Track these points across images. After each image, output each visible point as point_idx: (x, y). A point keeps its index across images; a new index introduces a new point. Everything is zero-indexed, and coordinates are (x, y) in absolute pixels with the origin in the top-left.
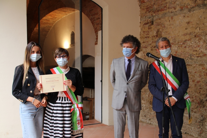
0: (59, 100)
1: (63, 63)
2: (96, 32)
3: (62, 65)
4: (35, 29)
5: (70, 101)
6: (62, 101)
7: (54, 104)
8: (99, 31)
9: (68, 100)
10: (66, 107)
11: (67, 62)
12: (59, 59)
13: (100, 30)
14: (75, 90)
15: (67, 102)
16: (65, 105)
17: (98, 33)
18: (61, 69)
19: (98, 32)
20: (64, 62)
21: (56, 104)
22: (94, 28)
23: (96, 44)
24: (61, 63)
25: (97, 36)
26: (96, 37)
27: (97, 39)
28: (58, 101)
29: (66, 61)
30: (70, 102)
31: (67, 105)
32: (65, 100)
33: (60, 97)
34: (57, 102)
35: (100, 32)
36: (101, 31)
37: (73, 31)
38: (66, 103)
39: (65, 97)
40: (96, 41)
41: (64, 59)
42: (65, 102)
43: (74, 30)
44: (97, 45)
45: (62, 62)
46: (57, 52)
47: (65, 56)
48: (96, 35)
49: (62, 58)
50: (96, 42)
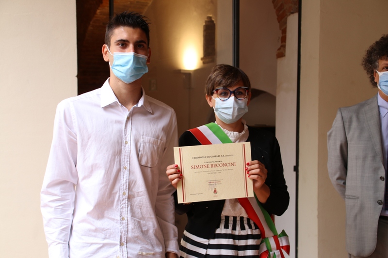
0: (226, 227)
1: (236, 114)
2: (282, 20)
3: (230, 120)
4: (98, 11)
5: (257, 230)
6: (234, 228)
7: (208, 238)
8: (292, 16)
9: (250, 227)
10: (246, 248)
11: (247, 110)
12: (222, 99)
13: (293, 13)
14: (268, 196)
15: (248, 231)
16: (242, 243)
17: (285, 23)
18: (226, 131)
19: (286, 19)
20: (240, 109)
21: (214, 238)
22: (275, 8)
23: (281, 54)
24: (230, 111)
25: (284, 32)
26: (281, 35)
27: (284, 39)
28: (221, 230)
29: (243, 106)
30: (256, 232)
31: (250, 242)
32: (243, 228)
33: (227, 218)
34: (218, 231)
35: (293, 19)
36: (296, 15)
37: (210, 18)
38: (247, 237)
39: (242, 218)
40: (282, 46)
41: (240, 102)
42: (243, 233)
43: (215, 13)
44: (283, 58)
45: (234, 108)
46: (218, 79)
47: (241, 90)
48: (281, 27)
49: (232, 98)
50: (279, 49)
